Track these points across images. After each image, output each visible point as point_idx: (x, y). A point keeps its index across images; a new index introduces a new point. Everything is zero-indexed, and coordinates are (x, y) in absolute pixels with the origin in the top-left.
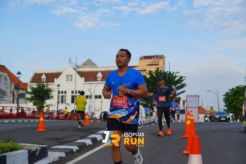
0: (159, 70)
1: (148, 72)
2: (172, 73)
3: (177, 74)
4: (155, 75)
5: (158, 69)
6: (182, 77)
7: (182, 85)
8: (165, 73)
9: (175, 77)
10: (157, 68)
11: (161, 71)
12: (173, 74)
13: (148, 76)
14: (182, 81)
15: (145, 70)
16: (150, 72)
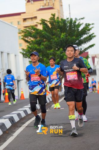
0: (56, 17)
1: (40, 22)
2: (74, 20)
3: (81, 22)
4: (49, 25)
5: (54, 15)
6: (89, 25)
7: (90, 36)
8: (64, 21)
9: (79, 25)
10: (52, 15)
11: (58, 18)
12: (75, 22)
13: (40, 27)
14: (89, 30)
15: (36, 17)
16: (43, 22)
